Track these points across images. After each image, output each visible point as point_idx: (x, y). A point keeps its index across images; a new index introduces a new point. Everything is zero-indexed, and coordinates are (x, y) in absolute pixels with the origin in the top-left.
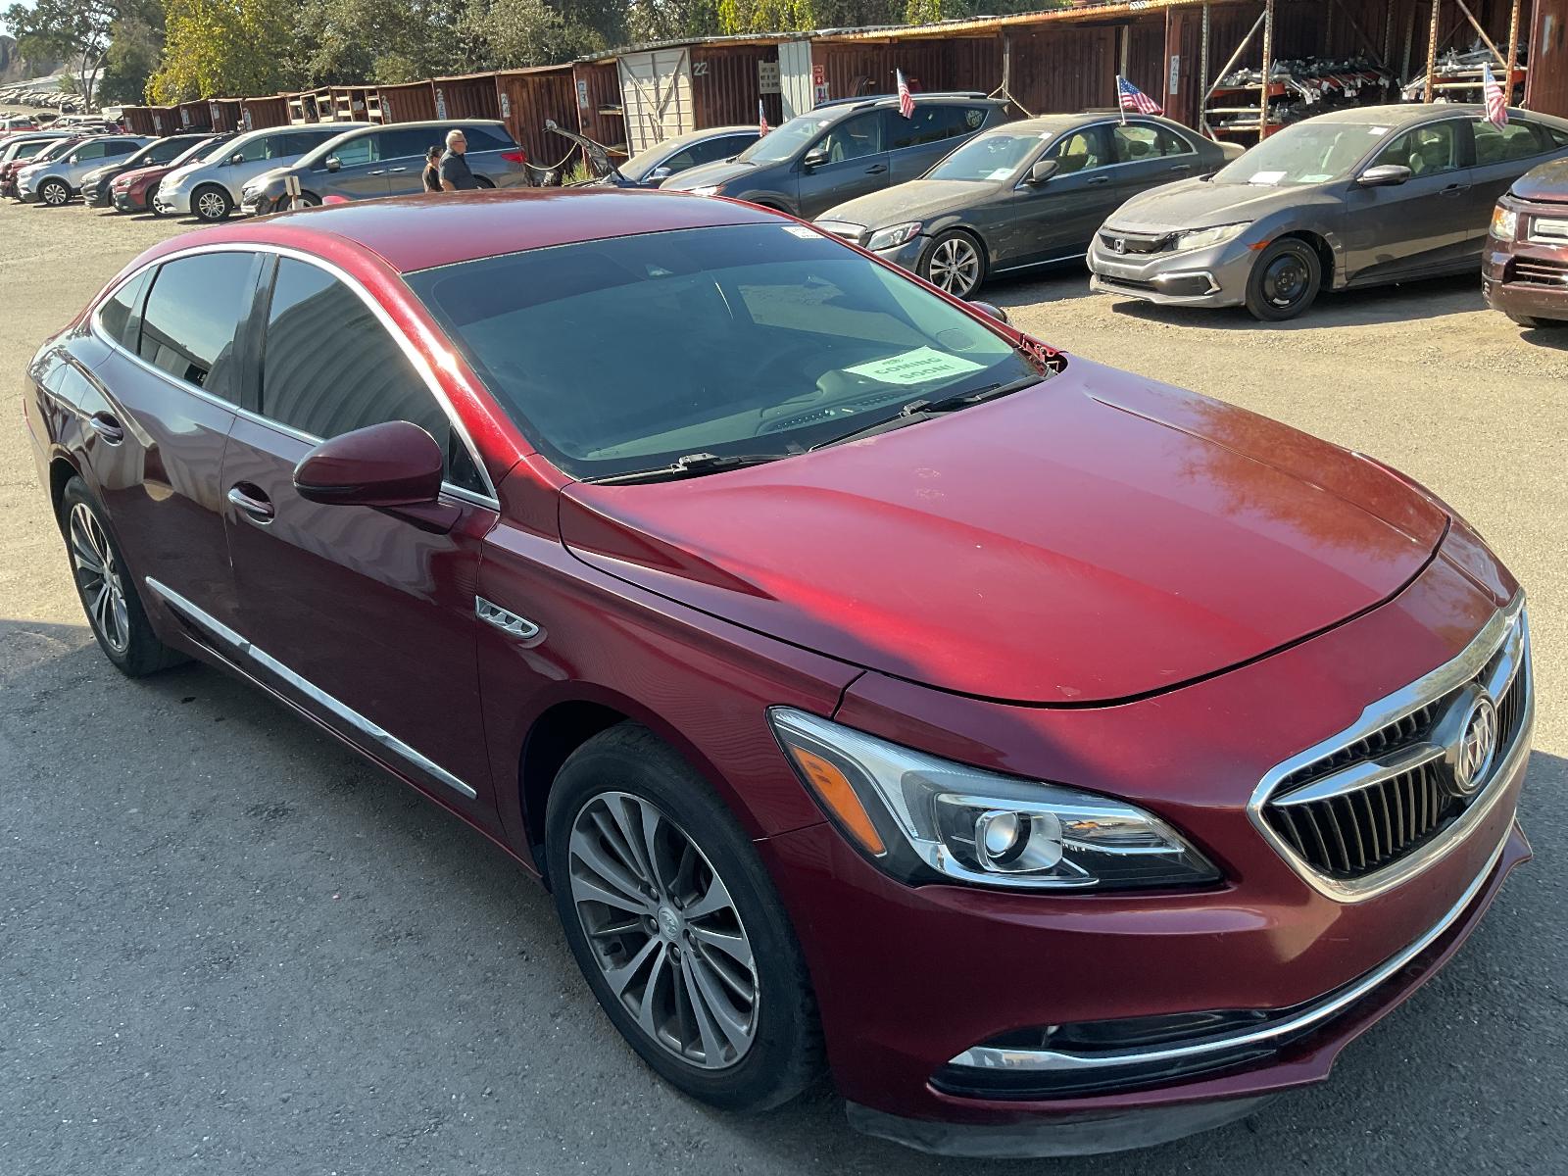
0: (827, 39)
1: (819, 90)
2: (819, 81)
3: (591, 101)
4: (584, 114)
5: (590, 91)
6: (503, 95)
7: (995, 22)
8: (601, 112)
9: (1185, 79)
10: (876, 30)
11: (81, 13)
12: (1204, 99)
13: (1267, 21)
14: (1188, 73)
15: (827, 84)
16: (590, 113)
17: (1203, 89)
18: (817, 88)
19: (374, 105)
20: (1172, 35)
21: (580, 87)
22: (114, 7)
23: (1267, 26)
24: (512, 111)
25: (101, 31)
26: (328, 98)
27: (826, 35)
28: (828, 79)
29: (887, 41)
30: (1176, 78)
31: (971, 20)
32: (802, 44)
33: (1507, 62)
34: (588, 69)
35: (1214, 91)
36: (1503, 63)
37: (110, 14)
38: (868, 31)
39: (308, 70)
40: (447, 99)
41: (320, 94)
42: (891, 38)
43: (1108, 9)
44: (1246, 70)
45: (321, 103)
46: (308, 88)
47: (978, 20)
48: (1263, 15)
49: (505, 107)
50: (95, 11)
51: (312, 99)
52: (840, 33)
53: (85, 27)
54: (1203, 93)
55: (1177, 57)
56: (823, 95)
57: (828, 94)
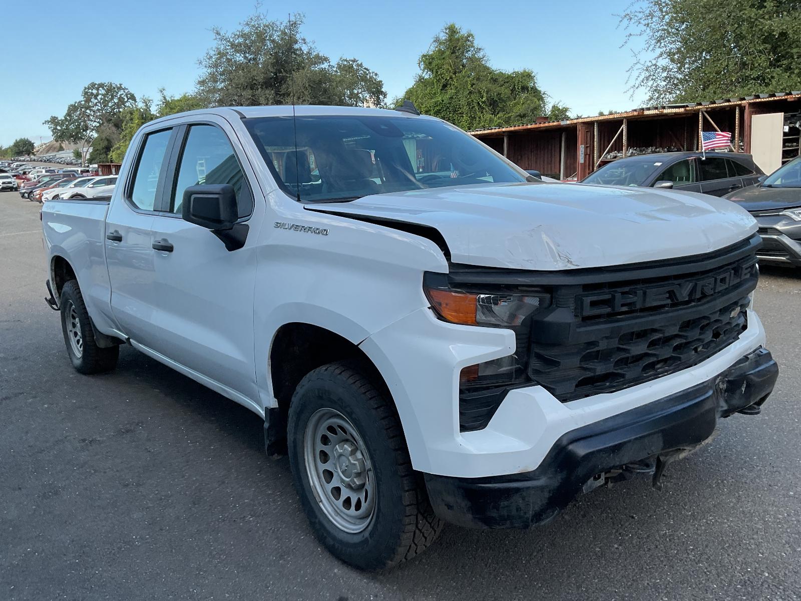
1: (420, 161)
2: (419, 156)
7: (500, 130)
9: (588, 156)
11: (85, 121)
12: (596, 165)
13: (624, 130)
14: (589, 153)
15: (423, 159)
17: (595, 161)
18: (418, 161)
20: (580, 136)
22: (100, 119)
23: (624, 132)
25: (93, 130)
30: (583, 155)
31: (489, 129)
33: (735, 149)
35: (601, 161)
36: (733, 149)
37: (98, 122)
43: (551, 124)
44: (616, 152)
47: (492, 129)
48: (622, 127)
50: (92, 121)
53: (86, 128)
54: (595, 162)
55: (583, 146)
57: (423, 164)
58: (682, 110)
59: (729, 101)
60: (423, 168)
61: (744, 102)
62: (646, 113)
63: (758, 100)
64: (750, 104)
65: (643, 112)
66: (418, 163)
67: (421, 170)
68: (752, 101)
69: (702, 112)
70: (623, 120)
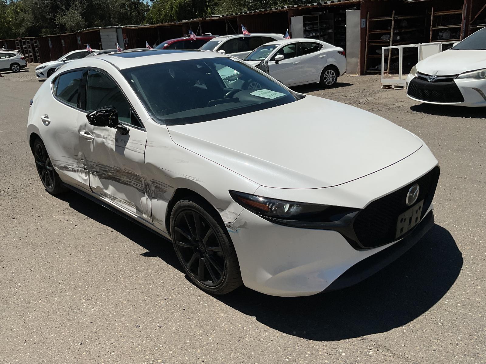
1: (125, 40)
2: (125, 38)
3: (82, 42)
4: (78, 45)
5: (81, 39)
6: (62, 40)
8: (84, 45)
10: (133, 26)
15: (127, 39)
16: (81, 45)
19: (35, 42)
21: (78, 38)
24: (65, 44)
26: (24, 40)
27: (123, 27)
28: (128, 38)
29: (138, 29)
31: (150, 25)
32: (121, 29)
34: (80, 34)
39: (20, 32)
40: (52, 41)
41: (23, 39)
42: (139, 28)
45: (23, 41)
46: (20, 37)
49: (63, 43)
51: (20, 41)
52: (126, 27)
56: (126, 41)
57: (128, 41)
59: (232, 15)
61: (237, 15)
62: (207, 19)
65: (205, 19)
66: (125, 42)
67: (126, 45)
68: (240, 15)
69: (227, 20)
70: (199, 23)
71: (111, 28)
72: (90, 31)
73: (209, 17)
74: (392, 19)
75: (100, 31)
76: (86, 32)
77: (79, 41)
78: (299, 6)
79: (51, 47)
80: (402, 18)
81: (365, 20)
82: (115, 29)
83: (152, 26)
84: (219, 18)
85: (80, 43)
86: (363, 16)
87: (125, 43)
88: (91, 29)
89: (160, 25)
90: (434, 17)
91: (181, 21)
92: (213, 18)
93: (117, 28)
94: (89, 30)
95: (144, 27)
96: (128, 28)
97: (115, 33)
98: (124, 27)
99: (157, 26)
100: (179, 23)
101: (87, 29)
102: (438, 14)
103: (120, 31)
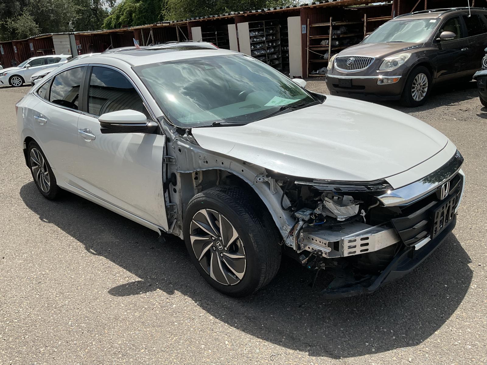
0: (77, 34)
2: (78, 44)
3: (34, 49)
4: (33, 52)
5: (34, 45)
6: (15, 47)
8: (37, 51)
10: (86, 32)
15: (80, 45)
16: (34, 52)
18: (77, 46)
20: (136, 35)
21: (31, 45)
24: (17, 51)
28: (81, 44)
29: (91, 35)
31: (102, 31)
32: (74, 35)
34: (33, 40)
38: (85, 33)
40: (3, 47)
42: (91, 34)
48: (151, 32)
49: (15, 50)
52: (79, 33)
57: (81, 48)
58: (168, 24)
59: (182, 21)
60: (80, 50)
61: (187, 21)
62: (158, 25)
63: (191, 21)
64: (189, 22)
65: (156, 25)
66: (78, 47)
67: (80, 51)
68: (189, 21)
69: (177, 26)
70: (150, 29)
71: (64, 34)
72: (43, 37)
73: (160, 23)
74: (330, 26)
75: (53, 37)
76: (39, 38)
77: (31, 48)
78: (245, 13)
79: (3, 53)
80: (340, 24)
81: (305, 26)
82: (68, 36)
83: (104, 32)
84: (170, 24)
85: (32, 49)
86: (303, 22)
87: (78, 49)
88: (43, 36)
89: (113, 31)
90: (367, 23)
91: (133, 27)
92: (164, 24)
93: (69, 34)
94: (41, 36)
95: (97, 33)
96: (81, 34)
97: (68, 39)
98: (77, 33)
99: (110, 32)
100: (130, 29)
101: (39, 35)
102: (370, 20)
103: (73, 37)
